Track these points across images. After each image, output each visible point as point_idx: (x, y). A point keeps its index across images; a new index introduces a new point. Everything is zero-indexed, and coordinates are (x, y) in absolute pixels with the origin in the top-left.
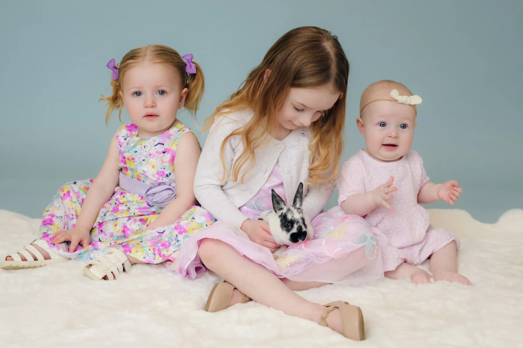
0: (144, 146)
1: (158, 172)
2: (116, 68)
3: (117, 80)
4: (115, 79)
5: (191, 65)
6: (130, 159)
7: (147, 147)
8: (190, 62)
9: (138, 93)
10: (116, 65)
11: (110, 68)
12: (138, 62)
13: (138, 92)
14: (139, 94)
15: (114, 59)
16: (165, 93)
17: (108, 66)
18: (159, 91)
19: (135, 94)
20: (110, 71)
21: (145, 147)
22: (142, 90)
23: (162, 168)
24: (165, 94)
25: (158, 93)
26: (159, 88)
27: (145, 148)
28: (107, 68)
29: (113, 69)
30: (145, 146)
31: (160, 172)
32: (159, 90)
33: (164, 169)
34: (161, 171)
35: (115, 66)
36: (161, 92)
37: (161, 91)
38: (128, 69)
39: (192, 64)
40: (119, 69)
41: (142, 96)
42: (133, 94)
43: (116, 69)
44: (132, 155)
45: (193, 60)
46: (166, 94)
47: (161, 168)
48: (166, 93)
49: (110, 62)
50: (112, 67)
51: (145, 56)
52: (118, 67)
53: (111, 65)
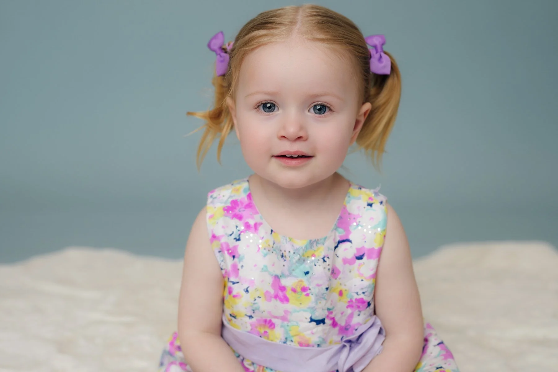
0: (322, 257)
1: (351, 301)
2: (224, 50)
3: (224, 75)
4: (221, 72)
5: (381, 57)
6: (299, 290)
7: (328, 258)
8: (379, 50)
9: (268, 105)
10: (226, 46)
11: (213, 50)
12: (276, 35)
13: (269, 103)
14: (270, 108)
15: (222, 33)
16: (327, 110)
17: (209, 46)
18: (315, 106)
19: (261, 107)
20: (213, 57)
21: (326, 259)
22: (277, 100)
23: (360, 292)
24: (327, 113)
25: (312, 110)
26: (317, 99)
27: (325, 261)
28: (207, 49)
29: (219, 52)
30: (324, 257)
31: (354, 300)
32: (316, 103)
33: (363, 293)
34: (356, 299)
35: (224, 47)
36: (318, 107)
37: (320, 105)
38: (253, 50)
39: (383, 54)
40: (233, 50)
41: (276, 113)
42: (258, 107)
43: (226, 52)
44: (301, 281)
45: (385, 48)
46: (330, 112)
47: (357, 293)
48: (330, 110)
49: (215, 37)
50: (216, 47)
51: (293, 23)
52: (229, 48)
53: (216, 44)
